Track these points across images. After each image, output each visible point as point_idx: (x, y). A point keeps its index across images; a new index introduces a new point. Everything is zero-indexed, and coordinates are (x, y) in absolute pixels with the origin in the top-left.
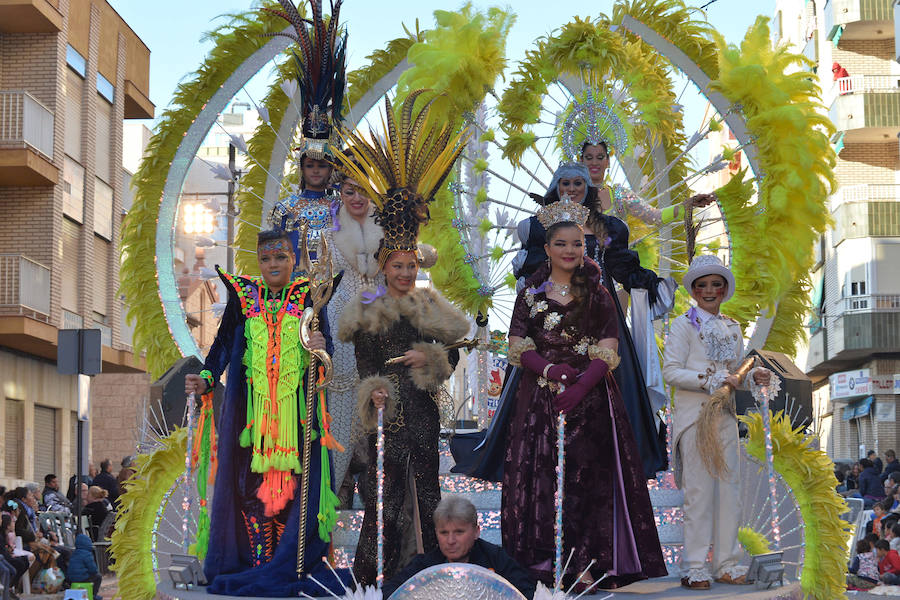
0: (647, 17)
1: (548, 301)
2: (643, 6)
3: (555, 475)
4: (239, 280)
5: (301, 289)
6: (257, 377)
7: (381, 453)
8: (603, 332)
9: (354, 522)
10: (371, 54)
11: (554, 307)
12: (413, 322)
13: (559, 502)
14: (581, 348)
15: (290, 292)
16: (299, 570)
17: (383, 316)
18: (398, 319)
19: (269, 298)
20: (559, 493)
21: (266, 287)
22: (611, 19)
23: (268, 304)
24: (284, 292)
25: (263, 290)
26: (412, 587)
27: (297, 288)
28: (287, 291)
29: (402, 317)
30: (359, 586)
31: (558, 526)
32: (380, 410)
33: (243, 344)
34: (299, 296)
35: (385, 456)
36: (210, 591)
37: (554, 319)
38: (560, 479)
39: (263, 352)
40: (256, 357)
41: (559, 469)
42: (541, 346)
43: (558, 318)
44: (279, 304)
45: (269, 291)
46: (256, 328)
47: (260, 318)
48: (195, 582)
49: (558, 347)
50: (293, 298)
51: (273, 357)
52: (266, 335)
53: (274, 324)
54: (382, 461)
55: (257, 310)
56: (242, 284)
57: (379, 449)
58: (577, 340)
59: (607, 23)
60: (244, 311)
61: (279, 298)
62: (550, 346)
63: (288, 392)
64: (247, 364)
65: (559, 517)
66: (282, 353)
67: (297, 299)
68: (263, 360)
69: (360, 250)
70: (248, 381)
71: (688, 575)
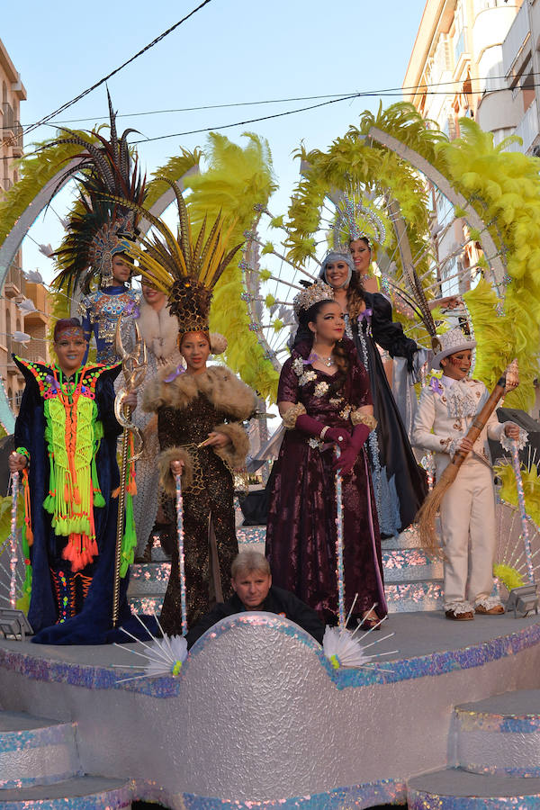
0: (390, 128)
1: (317, 372)
2: (386, 118)
3: (335, 526)
4: (35, 366)
5: (92, 374)
6: (58, 452)
7: (180, 514)
8: (363, 400)
9: (160, 574)
10: (155, 171)
11: (322, 377)
12: (210, 398)
13: (340, 550)
14: (345, 415)
15: (82, 377)
16: (115, 619)
17: (183, 393)
18: (196, 395)
19: (64, 381)
20: (340, 541)
21: (60, 371)
22: (360, 130)
23: (64, 387)
24: (77, 376)
25: (58, 374)
26: (214, 635)
27: (88, 373)
28: (80, 375)
29: (199, 393)
30: (165, 636)
31: (340, 571)
32: (178, 476)
33: (44, 422)
34: (90, 380)
35: (184, 516)
36: (34, 641)
37: (323, 387)
38: (340, 530)
39: (62, 430)
40: (56, 434)
41: (339, 520)
42: (311, 411)
43: (327, 387)
44: (74, 387)
45: (63, 375)
46: (54, 408)
47: (57, 399)
48: (23, 633)
49: (326, 412)
50: (85, 382)
51: (71, 434)
52: (63, 414)
53: (70, 405)
54: (182, 520)
55: (55, 392)
56: (38, 370)
57: (178, 510)
58: (342, 407)
59: (356, 134)
60: (42, 394)
61: (73, 381)
62: (320, 412)
63: (83, 465)
64: (49, 440)
65: (340, 563)
66: (78, 429)
67: (89, 383)
68: (63, 437)
69: (156, 336)
70: (50, 456)
71: (453, 609)
